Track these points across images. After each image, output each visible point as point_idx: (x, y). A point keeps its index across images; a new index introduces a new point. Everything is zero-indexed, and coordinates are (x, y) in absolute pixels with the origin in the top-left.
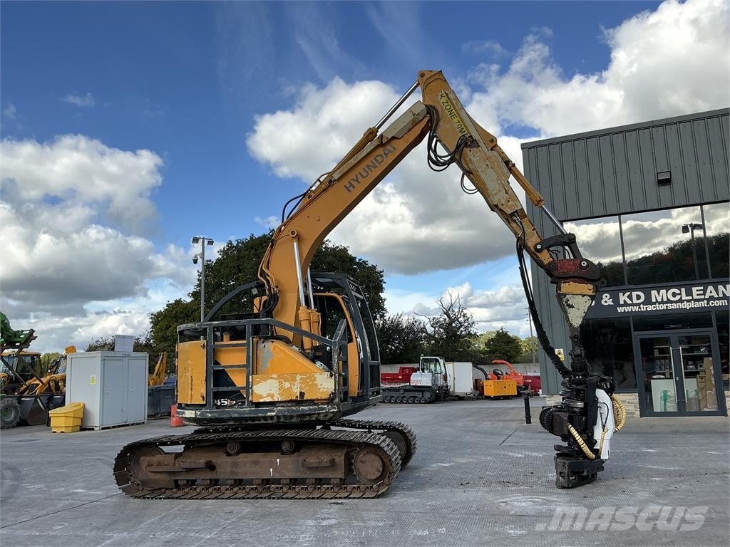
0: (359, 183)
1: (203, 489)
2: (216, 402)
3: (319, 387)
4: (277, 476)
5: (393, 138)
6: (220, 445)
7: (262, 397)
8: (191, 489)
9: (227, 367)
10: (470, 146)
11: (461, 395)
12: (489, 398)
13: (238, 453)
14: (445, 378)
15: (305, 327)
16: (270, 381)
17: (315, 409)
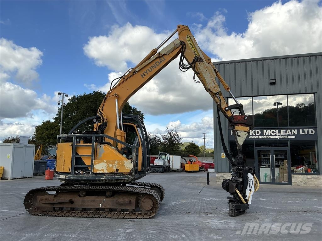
0: (148, 74)
1: (67, 212)
2: (75, 172)
3: (126, 167)
4: (103, 207)
5: (165, 54)
6: (76, 192)
7: (98, 170)
8: (61, 212)
9: (82, 156)
10: (199, 61)
11: (175, 170)
12: (187, 172)
13: (84, 196)
14: (169, 162)
15: (119, 138)
16: (102, 163)
17: (123, 177)
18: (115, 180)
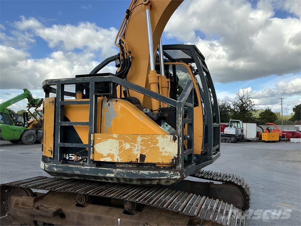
2: (65, 156)
3: (161, 150)
7: (103, 156)
9: (75, 123)
11: (250, 139)
12: (264, 141)
14: (242, 131)
15: (154, 88)
16: (110, 141)
17: (156, 175)
18: (137, 180)
